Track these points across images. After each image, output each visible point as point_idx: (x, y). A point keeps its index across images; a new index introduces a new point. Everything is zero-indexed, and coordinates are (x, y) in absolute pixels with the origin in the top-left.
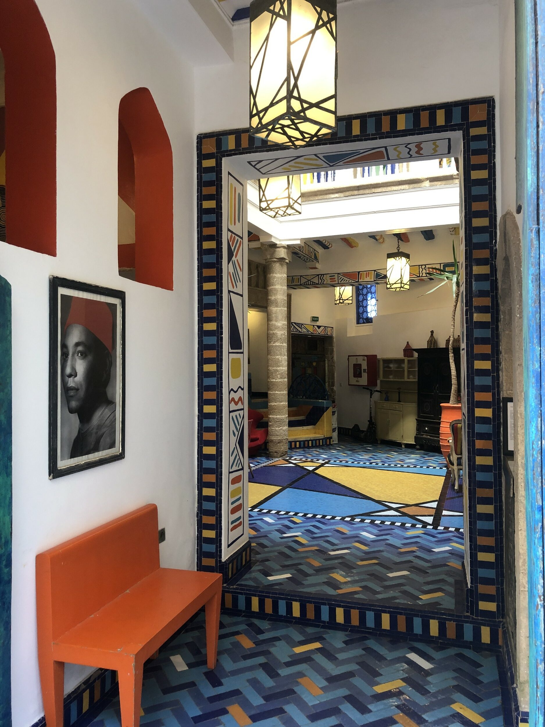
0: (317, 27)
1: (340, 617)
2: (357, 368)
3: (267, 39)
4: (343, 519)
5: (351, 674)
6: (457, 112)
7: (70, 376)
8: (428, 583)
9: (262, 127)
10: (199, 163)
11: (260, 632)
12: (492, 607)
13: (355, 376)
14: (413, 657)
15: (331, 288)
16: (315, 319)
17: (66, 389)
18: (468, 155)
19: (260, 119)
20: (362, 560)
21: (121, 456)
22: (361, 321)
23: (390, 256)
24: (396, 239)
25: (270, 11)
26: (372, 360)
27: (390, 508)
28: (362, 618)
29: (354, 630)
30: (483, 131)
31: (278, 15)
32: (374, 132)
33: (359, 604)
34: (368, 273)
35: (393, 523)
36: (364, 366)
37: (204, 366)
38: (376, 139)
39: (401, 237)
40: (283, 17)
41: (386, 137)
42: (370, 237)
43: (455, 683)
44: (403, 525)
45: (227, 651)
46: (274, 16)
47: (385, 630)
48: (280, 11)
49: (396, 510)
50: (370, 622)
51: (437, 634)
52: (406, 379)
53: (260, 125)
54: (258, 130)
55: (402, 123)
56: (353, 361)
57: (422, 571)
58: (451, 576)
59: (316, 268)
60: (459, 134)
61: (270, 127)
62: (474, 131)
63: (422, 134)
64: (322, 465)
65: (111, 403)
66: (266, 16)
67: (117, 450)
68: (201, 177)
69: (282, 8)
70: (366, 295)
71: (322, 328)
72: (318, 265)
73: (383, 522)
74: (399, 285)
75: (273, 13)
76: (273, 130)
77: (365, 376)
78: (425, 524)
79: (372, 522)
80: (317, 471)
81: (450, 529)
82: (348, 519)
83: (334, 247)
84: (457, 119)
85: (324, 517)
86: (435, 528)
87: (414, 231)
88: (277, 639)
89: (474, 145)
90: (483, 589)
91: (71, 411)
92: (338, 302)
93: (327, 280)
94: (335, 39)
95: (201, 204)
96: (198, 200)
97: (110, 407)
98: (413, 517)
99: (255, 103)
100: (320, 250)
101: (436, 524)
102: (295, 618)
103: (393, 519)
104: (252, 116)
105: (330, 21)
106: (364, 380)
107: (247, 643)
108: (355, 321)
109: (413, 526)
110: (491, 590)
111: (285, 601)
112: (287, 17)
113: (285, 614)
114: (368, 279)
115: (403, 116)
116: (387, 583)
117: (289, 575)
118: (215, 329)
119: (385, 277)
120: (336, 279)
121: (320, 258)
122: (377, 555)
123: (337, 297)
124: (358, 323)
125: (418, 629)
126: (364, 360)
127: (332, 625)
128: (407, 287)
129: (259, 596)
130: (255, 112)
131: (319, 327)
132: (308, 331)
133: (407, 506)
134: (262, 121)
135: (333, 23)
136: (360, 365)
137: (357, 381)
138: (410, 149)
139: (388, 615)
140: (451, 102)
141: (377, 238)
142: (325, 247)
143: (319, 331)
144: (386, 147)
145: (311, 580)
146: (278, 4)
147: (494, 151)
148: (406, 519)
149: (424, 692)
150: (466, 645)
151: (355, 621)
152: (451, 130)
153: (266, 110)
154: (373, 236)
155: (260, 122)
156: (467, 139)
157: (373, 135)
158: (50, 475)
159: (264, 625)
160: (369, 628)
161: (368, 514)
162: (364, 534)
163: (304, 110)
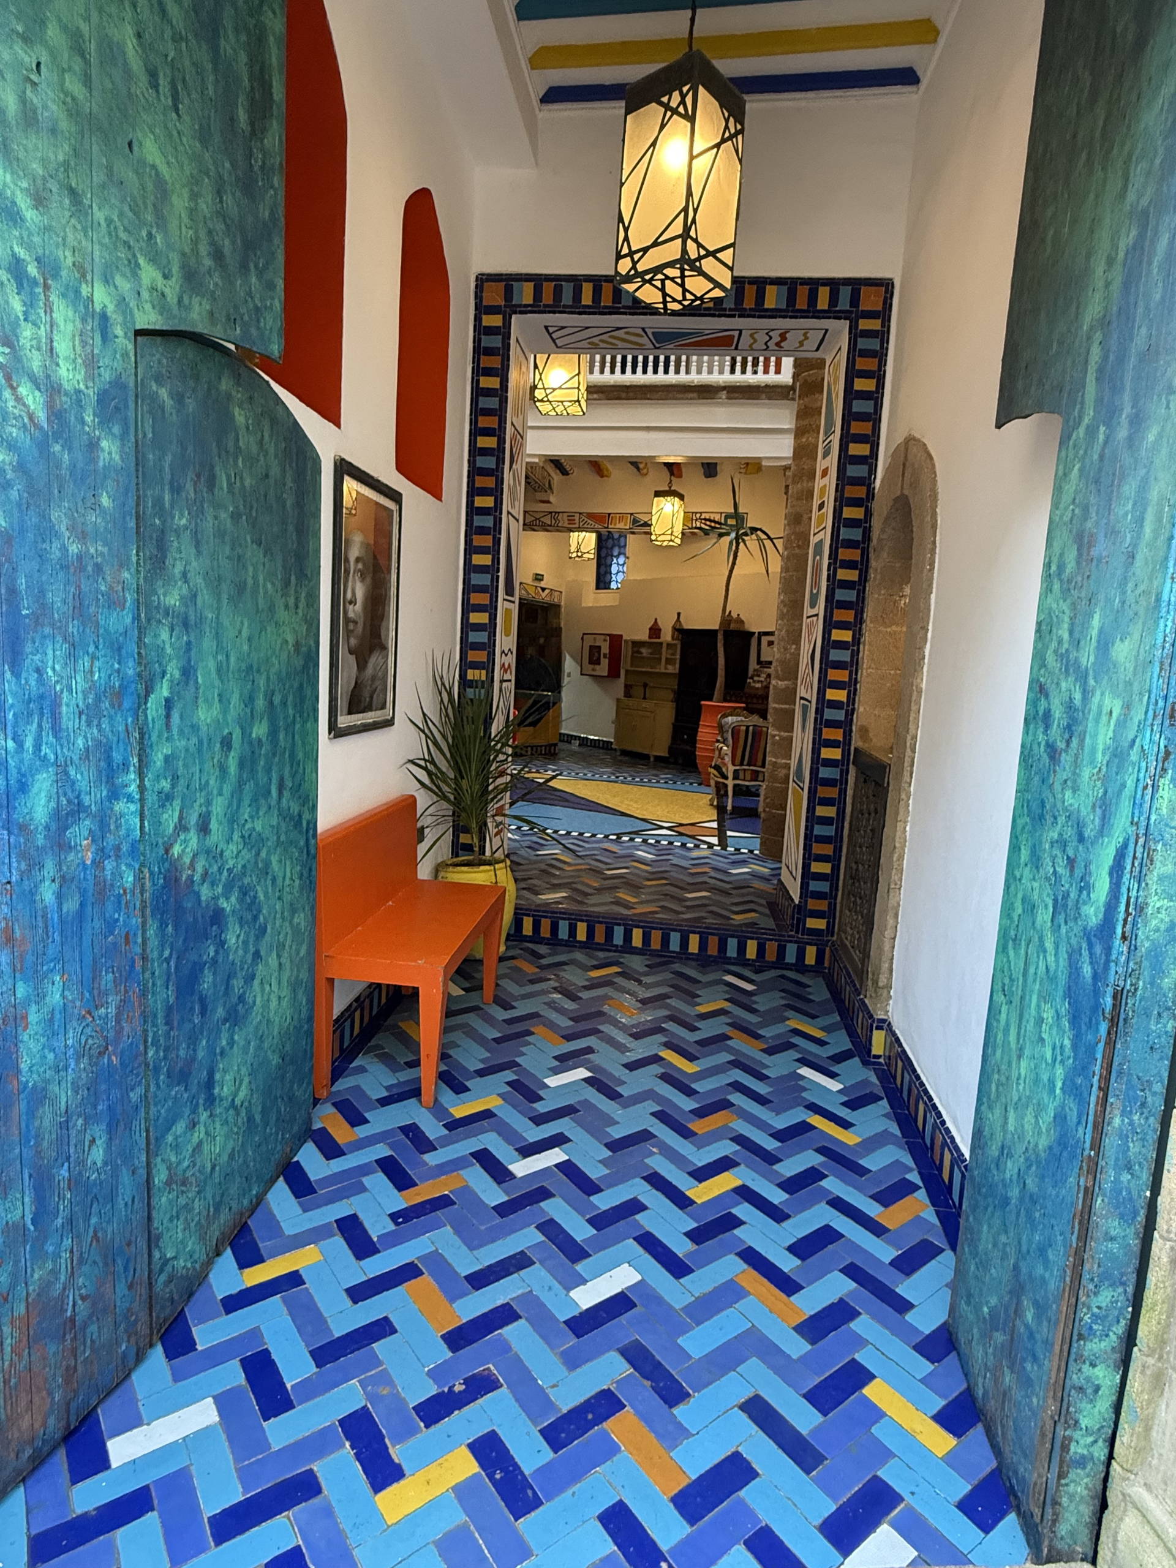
0: (724, 141)
1: (637, 939)
2: (595, 650)
3: (654, 144)
4: (606, 837)
5: (664, 997)
6: (845, 292)
7: (350, 603)
8: (736, 904)
9: (635, 275)
10: (478, 319)
11: (542, 957)
12: (820, 924)
13: (590, 662)
14: (729, 978)
15: (565, 534)
16: (538, 578)
17: (347, 620)
18: (854, 357)
19: (635, 263)
20: (649, 880)
21: (389, 723)
22: (602, 585)
23: (658, 494)
24: (666, 472)
25: (661, 104)
26: (615, 640)
27: (662, 828)
28: (665, 941)
29: (654, 954)
30: (875, 325)
31: (675, 111)
32: (733, 306)
33: (661, 924)
34: (622, 516)
35: (671, 843)
36: (605, 649)
37: (471, 615)
38: (733, 316)
39: (673, 469)
40: (685, 116)
41: (749, 316)
42: (632, 463)
43: (784, 1002)
44: (684, 845)
45: (505, 976)
46: (669, 114)
47: (693, 954)
48: (678, 106)
49: (668, 828)
50: (675, 944)
51: (754, 957)
52: (663, 670)
53: (633, 272)
54: (628, 279)
55: (772, 298)
56: (589, 641)
57: (726, 893)
58: (762, 898)
59: (548, 502)
60: (845, 325)
61: (647, 277)
62: (864, 324)
63: (796, 317)
64: (554, 777)
65: (384, 648)
66: (654, 111)
67: (387, 713)
68: (480, 340)
69: (683, 102)
70: (612, 548)
71: (547, 591)
72: (552, 499)
73: (658, 842)
74: (669, 538)
75: (667, 107)
76: (650, 281)
77: (605, 662)
78: (711, 846)
79: (645, 841)
80: (550, 784)
81: (743, 851)
82: (614, 837)
83: (576, 473)
84: (844, 304)
85: (581, 834)
86: (724, 848)
87: (693, 461)
88: (564, 963)
89: (862, 343)
90: (813, 904)
91: (351, 653)
92: (574, 555)
93: (564, 521)
94: (740, 161)
95: (478, 381)
96: (473, 373)
97: (384, 653)
98: (693, 837)
99: (626, 239)
100: (556, 477)
101: (723, 844)
102: (580, 942)
103: (672, 839)
104: (619, 257)
105: (736, 135)
106: (603, 668)
107: (530, 969)
108: (593, 584)
109: (697, 846)
110: (822, 905)
111: (567, 922)
112: (691, 119)
113: (566, 938)
114: (621, 526)
115: (774, 288)
116: (688, 903)
117: (564, 894)
118: (490, 563)
119: (647, 525)
120: (577, 521)
121: (555, 487)
122: (665, 875)
123: (573, 548)
124: (598, 588)
125: (732, 951)
126: (605, 640)
127: (627, 947)
128: (678, 541)
129: (533, 916)
130: (625, 251)
131: (543, 589)
132: (528, 594)
133: (681, 825)
134: (638, 266)
135: (740, 137)
136: (599, 647)
137: (593, 670)
138: (771, 338)
139: (697, 936)
140: (839, 279)
141: (641, 466)
142: (564, 472)
143: (544, 595)
144: (741, 331)
145: (592, 900)
146: (676, 96)
147: (886, 355)
148: (685, 839)
149: (753, 1011)
150: (788, 967)
151: (656, 944)
152: (835, 318)
153: (645, 250)
154: (636, 464)
155: (634, 267)
156: (855, 334)
157: (730, 310)
158: (330, 733)
159: (543, 949)
160: (674, 952)
161: (636, 833)
162: (640, 853)
163: (700, 258)
